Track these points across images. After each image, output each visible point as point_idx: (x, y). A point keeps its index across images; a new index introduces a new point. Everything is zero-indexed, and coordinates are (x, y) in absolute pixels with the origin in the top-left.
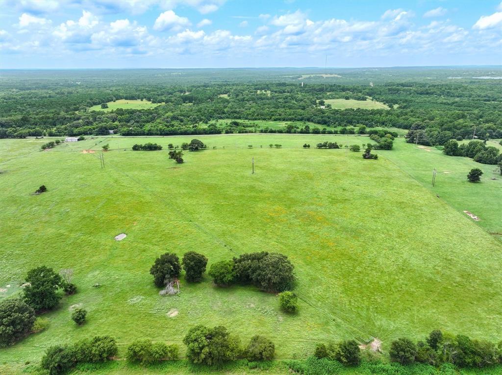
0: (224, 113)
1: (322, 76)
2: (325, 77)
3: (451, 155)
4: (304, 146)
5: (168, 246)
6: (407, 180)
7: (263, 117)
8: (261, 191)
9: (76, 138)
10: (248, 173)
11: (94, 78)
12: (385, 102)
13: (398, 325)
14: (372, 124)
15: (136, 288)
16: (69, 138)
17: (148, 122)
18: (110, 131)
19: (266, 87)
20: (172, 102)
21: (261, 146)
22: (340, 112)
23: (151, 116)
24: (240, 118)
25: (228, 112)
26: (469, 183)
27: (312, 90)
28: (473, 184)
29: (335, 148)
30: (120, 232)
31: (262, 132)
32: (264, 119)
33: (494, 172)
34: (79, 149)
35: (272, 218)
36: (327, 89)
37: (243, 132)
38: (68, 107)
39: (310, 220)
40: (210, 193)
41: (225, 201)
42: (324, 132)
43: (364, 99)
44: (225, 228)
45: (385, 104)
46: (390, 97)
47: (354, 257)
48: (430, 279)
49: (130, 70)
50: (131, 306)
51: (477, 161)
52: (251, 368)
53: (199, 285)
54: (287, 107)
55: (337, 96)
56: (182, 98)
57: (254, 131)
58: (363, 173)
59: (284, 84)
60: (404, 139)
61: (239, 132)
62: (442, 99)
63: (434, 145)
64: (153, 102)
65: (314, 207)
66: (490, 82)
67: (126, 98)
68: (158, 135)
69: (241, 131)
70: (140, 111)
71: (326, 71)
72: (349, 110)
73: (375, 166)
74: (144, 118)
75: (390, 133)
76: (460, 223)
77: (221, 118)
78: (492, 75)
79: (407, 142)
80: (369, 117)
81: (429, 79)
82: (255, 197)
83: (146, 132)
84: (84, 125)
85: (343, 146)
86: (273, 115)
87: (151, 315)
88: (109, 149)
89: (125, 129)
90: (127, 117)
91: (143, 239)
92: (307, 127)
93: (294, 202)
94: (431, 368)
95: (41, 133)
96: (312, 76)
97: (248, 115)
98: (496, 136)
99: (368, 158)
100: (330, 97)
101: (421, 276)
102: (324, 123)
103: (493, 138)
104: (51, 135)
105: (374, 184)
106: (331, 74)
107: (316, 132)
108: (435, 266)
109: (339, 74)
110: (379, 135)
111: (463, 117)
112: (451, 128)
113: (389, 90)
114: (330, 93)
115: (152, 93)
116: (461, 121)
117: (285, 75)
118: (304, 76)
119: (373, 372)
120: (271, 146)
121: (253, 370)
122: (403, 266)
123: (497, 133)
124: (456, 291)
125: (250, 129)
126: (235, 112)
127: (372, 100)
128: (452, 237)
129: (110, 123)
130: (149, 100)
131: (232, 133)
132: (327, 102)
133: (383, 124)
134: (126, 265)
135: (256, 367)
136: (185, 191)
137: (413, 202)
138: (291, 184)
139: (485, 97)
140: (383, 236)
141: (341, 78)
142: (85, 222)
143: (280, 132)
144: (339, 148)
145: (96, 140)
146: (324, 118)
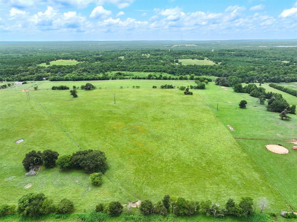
0: (116, 67)
1: (185, 46)
2: (187, 46)
3: (237, 92)
4: (153, 87)
5: (45, 146)
6: (204, 107)
7: (138, 70)
8: (115, 114)
9: (21, 83)
10: (112, 103)
11: (50, 47)
12: (214, 61)
13: (156, 192)
14: (200, 74)
15: (13, 171)
16: (17, 83)
17: (68, 73)
18: (43, 78)
19: (148, 52)
20: (88, 61)
21: (128, 87)
22: (183, 67)
23: (70, 69)
24: (125, 70)
25: (119, 66)
26: (240, 109)
27: (174, 53)
28: (241, 109)
29: (171, 88)
30: (21, 138)
31: (133, 78)
32: (139, 71)
33: (257, 102)
34: (20, 89)
35: (113, 130)
36: (183, 53)
37: (122, 79)
38: (25, 64)
39: (135, 131)
40: (84, 115)
41: (91, 120)
42: (170, 79)
43: (203, 59)
44: (83, 136)
45: (214, 62)
46: (218, 58)
47: (150, 152)
48: (188, 165)
49: (73, 42)
50: (5, 182)
51: (251, 96)
52: (56, 218)
53: (52, 169)
54: (154, 64)
55: (187, 57)
56: (95, 59)
57: (128, 78)
58: (179, 103)
59: (159, 50)
60: (214, 83)
61: (120, 79)
62: (249, 59)
63: (231, 86)
64: (78, 61)
65: (141, 123)
66: (282, 49)
67: (63, 59)
68: (71, 80)
69: (121, 78)
70: (65, 66)
71: (188, 43)
72: (189, 65)
73: (189, 99)
74: (67, 70)
75: (207, 79)
76: (222, 132)
77: (114, 70)
78: (285, 45)
79: (216, 85)
80: (199, 70)
81: (248, 48)
82: (109, 117)
83: (64, 79)
84: (29, 75)
85: (176, 87)
86: (144, 69)
87: (14, 187)
88: (38, 89)
89: (52, 77)
90: (56, 70)
91: (32, 142)
92: (161, 76)
93: (131, 120)
94: (160, 217)
95: (2, 79)
96: (180, 45)
97: (130, 68)
98: (268, 81)
99: (187, 94)
100: (184, 58)
101: (183, 163)
102: (173, 73)
103: (267, 82)
104: (8, 80)
105: (183, 109)
106: (191, 44)
107: (165, 78)
108: (195, 157)
109: (195, 45)
110: (200, 81)
111: (254, 69)
112: (243, 76)
113: (219, 54)
114: (184, 55)
115: (79, 55)
116: (251, 72)
117: (164, 45)
118: (175, 46)
119: (127, 219)
120: (134, 87)
121: (57, 219)
122: (176, 157)
123: (269, 79)
124: (199, 172)
125: (127, 77)
126: (123, 67)
127: (208, 60)
128: (213, 140)
129: (45, 73)
130: (76, 59)
131: (116, 79)
132: (180, 61)
133: (207, 74)
134: (14, 158)
135: (59, 217)
136: (69, 114)
137: (201, 120)
138: (134, 110)
139: (274, 58)
140: (173, 140)
141: (197, 46)
142: (2, 133)
143: (144, 79)
144: (173, 88)
145: (34, 83)
146: (173, 70)
